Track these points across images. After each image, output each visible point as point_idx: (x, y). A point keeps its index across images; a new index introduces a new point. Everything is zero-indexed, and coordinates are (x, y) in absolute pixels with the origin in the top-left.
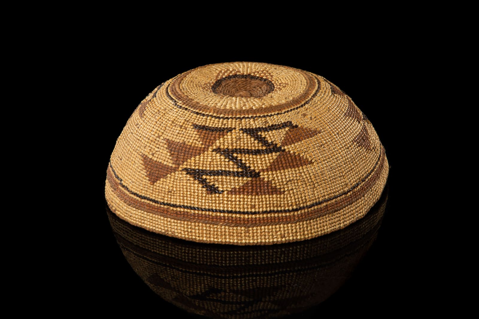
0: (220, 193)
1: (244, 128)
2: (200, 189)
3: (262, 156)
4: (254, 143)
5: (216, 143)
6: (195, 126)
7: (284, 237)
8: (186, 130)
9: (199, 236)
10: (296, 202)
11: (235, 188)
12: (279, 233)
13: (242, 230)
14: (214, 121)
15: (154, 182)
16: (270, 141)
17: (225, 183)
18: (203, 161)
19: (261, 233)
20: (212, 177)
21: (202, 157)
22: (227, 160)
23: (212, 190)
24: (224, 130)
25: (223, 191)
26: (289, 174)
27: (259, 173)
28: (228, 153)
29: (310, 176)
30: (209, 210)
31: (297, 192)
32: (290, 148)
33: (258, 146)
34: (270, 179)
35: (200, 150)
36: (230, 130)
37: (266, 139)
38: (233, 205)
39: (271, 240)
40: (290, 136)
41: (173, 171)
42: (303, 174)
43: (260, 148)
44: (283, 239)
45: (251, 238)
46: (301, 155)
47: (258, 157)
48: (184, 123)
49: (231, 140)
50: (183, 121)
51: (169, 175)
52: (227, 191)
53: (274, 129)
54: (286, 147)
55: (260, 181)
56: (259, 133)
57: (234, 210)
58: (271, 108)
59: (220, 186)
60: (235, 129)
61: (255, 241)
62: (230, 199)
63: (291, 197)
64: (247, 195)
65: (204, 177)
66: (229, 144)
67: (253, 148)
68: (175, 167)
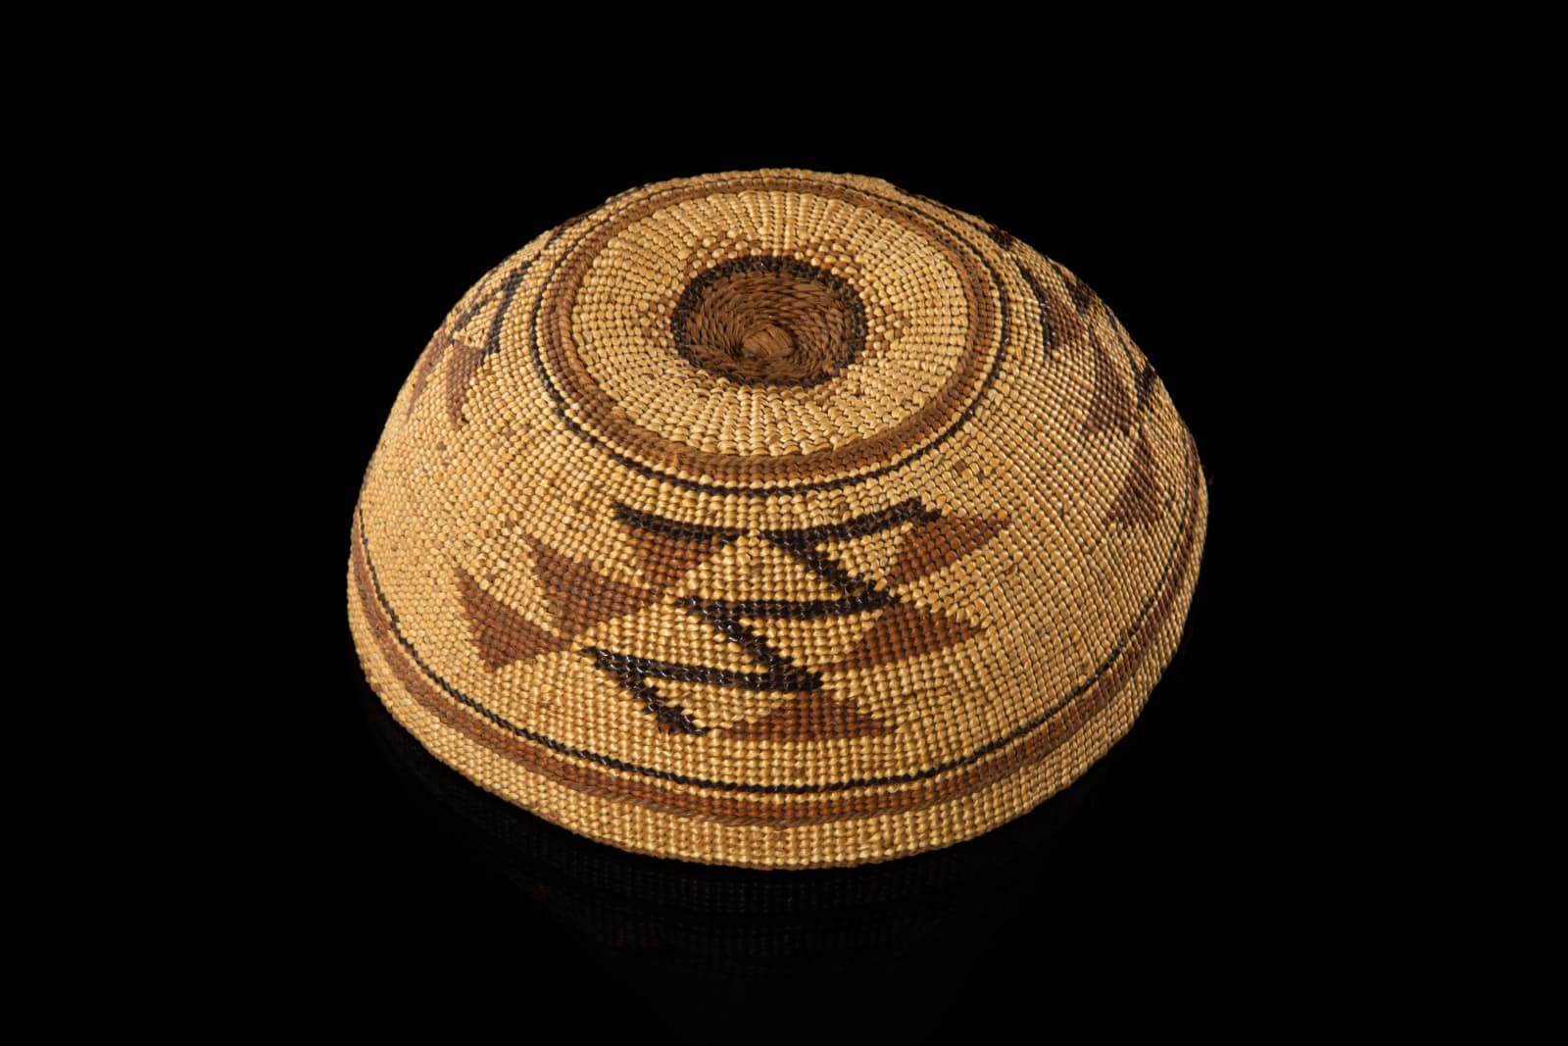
0: (698, 735)
1: (773, 527)
2: (637, 714)
3: (829, 623)
4: (803, 580)
5: (686, 579)
6: (623, 513)
7: (892, 845)
8: (593, 518)
9: (632, 839)
10: (929, 753)
11: (744, 723)
12: (875, 838)
13: (764, 835)
14: (681, 498)
15: (495, 666)
16: (852, 573)
17: (712, 706)
18: (647, 633)
19: (822, 839)
20: (674, 685)
21: (642, 620)
22: (719, 638)
23: (673, 721)
24: (709, 537)
25: (707, 729)
26: (910, 675)
27: (819, 674)
28: (723, 616)
29: (975, 673)
30: (663, 775)
31: (934, 724)
32: (917, 593)
33: (818, 592)
34: (852, 695)
35: (636, 598)
36: (730, 536)
37: (840, 566)
38: (736, 769)
39: (852, 857)
40: (914, 551)
41: (553, 647)
42: (952, 669)
43: (823, 597)
44: (889, 852)
45: (792, 854)
46: (948, 613)
47: (816, 625)
48: (586, 494)
49: (734, 573)
50: (583, 487)
51: (541, 658)
52: (720, 731)
53: (865, 532)
54: (901, 590)
55: (821, 700)
56: (820, 548)
57: (739, 781)
58: (859, 451)
59: (698, 713)
60: (745, 531)
61: (804, 862)
62: (727, 752)
63: (914, 742)
64: (779, 742)
65: (650, 682)
66: (726, 584)
67: (801, 598)
68: (560, 639)
